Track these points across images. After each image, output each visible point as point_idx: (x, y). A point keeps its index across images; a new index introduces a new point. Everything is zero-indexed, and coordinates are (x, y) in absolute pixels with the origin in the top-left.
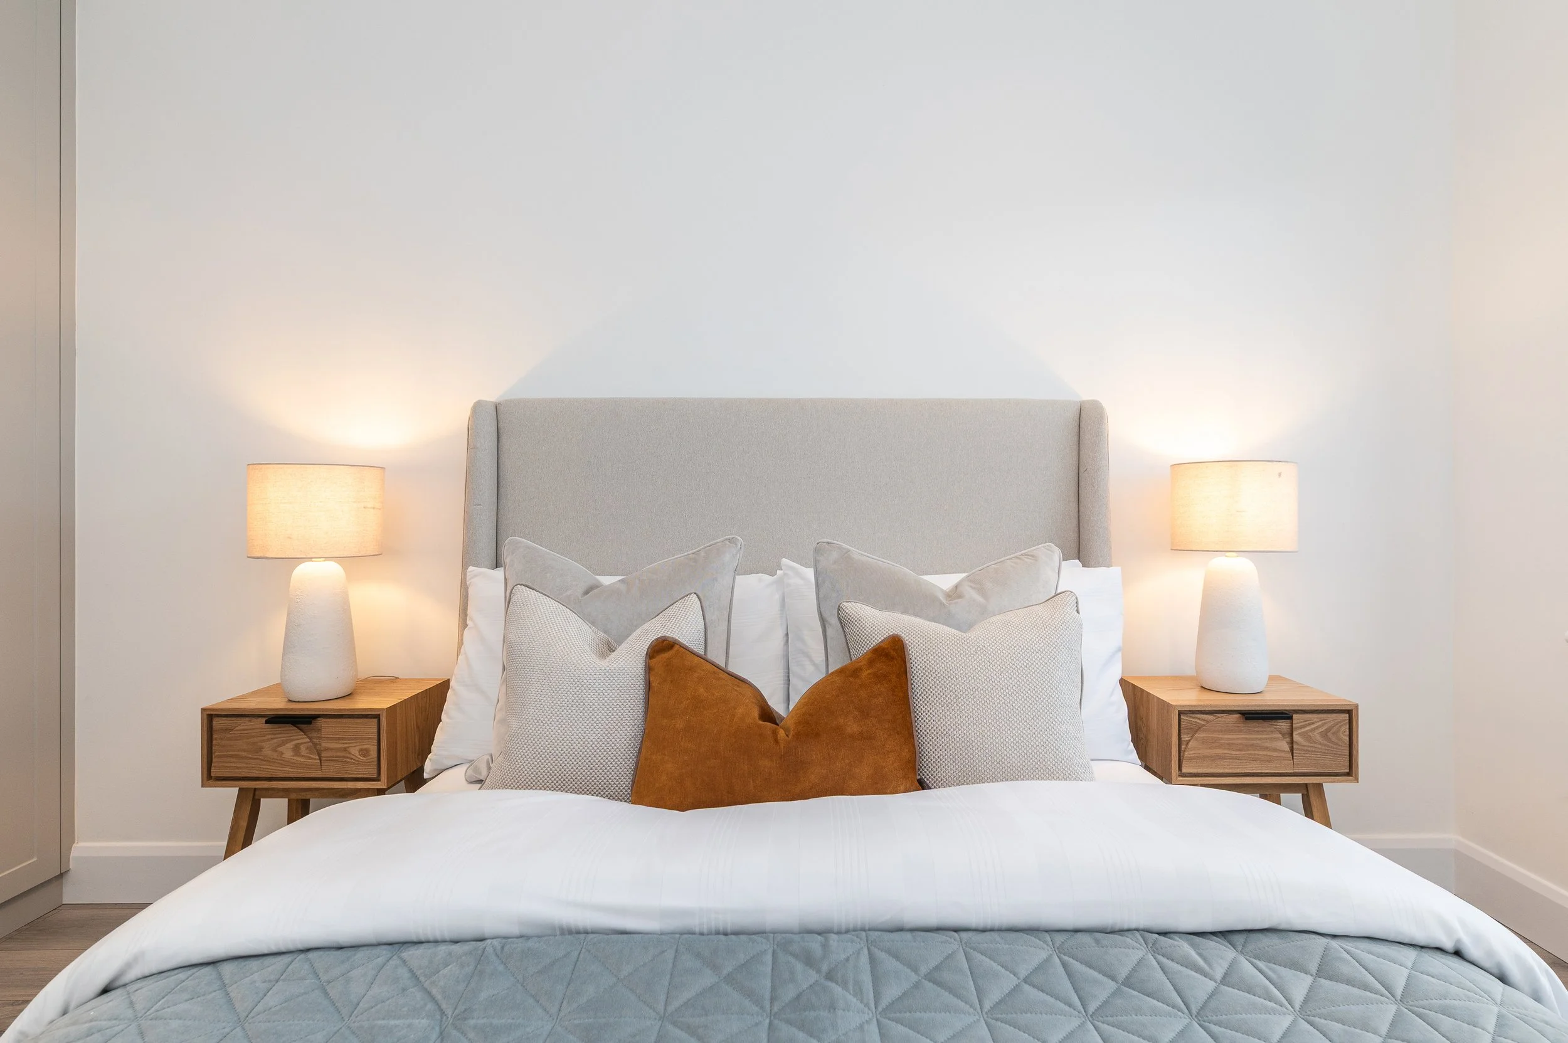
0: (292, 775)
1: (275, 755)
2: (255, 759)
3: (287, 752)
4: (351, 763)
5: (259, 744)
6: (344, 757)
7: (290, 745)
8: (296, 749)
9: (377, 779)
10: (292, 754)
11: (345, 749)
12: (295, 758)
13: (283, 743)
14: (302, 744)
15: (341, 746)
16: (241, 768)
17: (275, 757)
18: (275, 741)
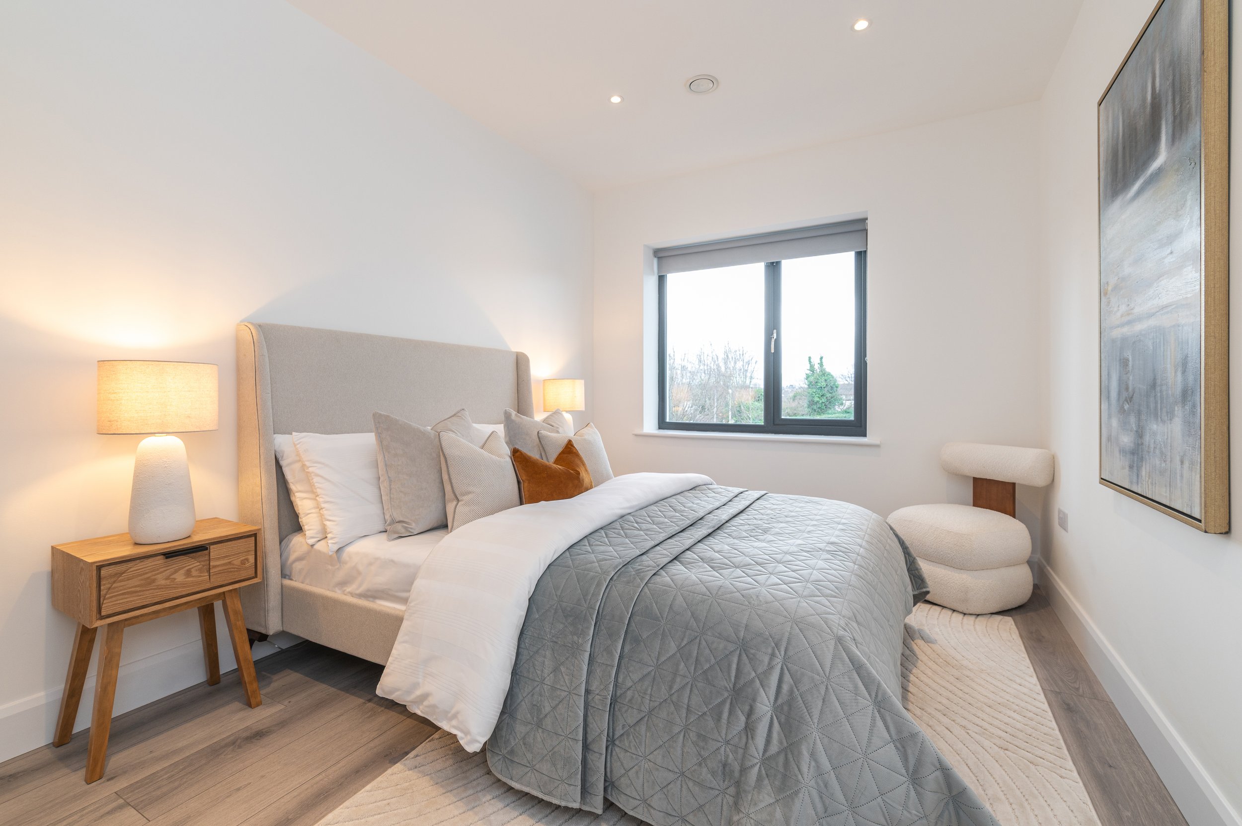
0: (184, 593)
1: (168, 582)
2: (149, 590)
3: (180, 577)
4: (234, 572)
5: (153, 577)
6: (230, 569)
7: (182, 572)
8: (188, 573)
9: (256, 576)
10: (183, 578)
11: (230, 563)
12: (187, 580)
13: (176, 572)
14: (192, 568)
15: (227, 561)
16: (134, 601)
17: (168, 584)
18: (168, 571)
